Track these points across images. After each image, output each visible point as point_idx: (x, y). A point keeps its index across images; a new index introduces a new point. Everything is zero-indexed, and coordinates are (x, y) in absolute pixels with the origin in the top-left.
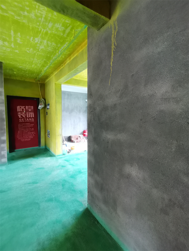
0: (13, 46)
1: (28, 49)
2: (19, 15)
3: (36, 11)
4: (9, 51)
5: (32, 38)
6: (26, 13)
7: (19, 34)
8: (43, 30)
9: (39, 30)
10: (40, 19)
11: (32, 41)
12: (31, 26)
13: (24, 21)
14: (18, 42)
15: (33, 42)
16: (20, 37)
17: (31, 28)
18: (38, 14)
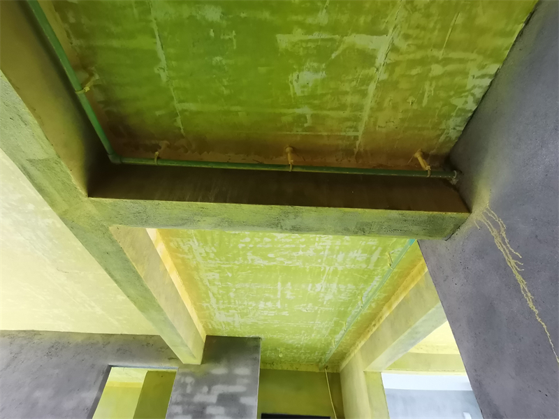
0: (279, 306)
1: (304, 307)
2: (290, 258)
3: (316, 244)
4: (273, 315)
5: (310, 285)
6: (301, 253)
7: (289, 284)
8: (327, 268)
9: (322, 270)
10: (322, 253)
11: (311, 290)
12: (308, 267)
13: (297, 264)
14: (288, 297)
15: (312, 292)
16: (291, 288)
17: (308, 271)
18: (320, 248)
